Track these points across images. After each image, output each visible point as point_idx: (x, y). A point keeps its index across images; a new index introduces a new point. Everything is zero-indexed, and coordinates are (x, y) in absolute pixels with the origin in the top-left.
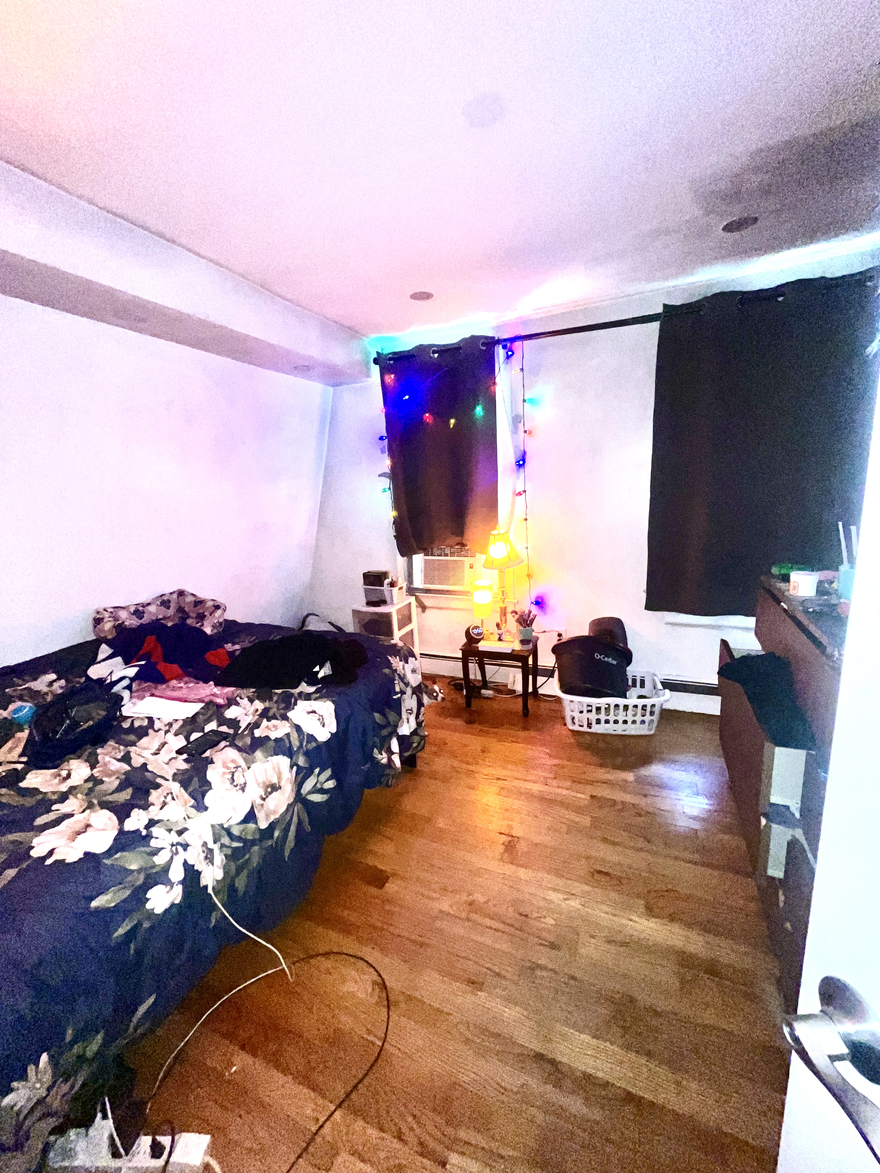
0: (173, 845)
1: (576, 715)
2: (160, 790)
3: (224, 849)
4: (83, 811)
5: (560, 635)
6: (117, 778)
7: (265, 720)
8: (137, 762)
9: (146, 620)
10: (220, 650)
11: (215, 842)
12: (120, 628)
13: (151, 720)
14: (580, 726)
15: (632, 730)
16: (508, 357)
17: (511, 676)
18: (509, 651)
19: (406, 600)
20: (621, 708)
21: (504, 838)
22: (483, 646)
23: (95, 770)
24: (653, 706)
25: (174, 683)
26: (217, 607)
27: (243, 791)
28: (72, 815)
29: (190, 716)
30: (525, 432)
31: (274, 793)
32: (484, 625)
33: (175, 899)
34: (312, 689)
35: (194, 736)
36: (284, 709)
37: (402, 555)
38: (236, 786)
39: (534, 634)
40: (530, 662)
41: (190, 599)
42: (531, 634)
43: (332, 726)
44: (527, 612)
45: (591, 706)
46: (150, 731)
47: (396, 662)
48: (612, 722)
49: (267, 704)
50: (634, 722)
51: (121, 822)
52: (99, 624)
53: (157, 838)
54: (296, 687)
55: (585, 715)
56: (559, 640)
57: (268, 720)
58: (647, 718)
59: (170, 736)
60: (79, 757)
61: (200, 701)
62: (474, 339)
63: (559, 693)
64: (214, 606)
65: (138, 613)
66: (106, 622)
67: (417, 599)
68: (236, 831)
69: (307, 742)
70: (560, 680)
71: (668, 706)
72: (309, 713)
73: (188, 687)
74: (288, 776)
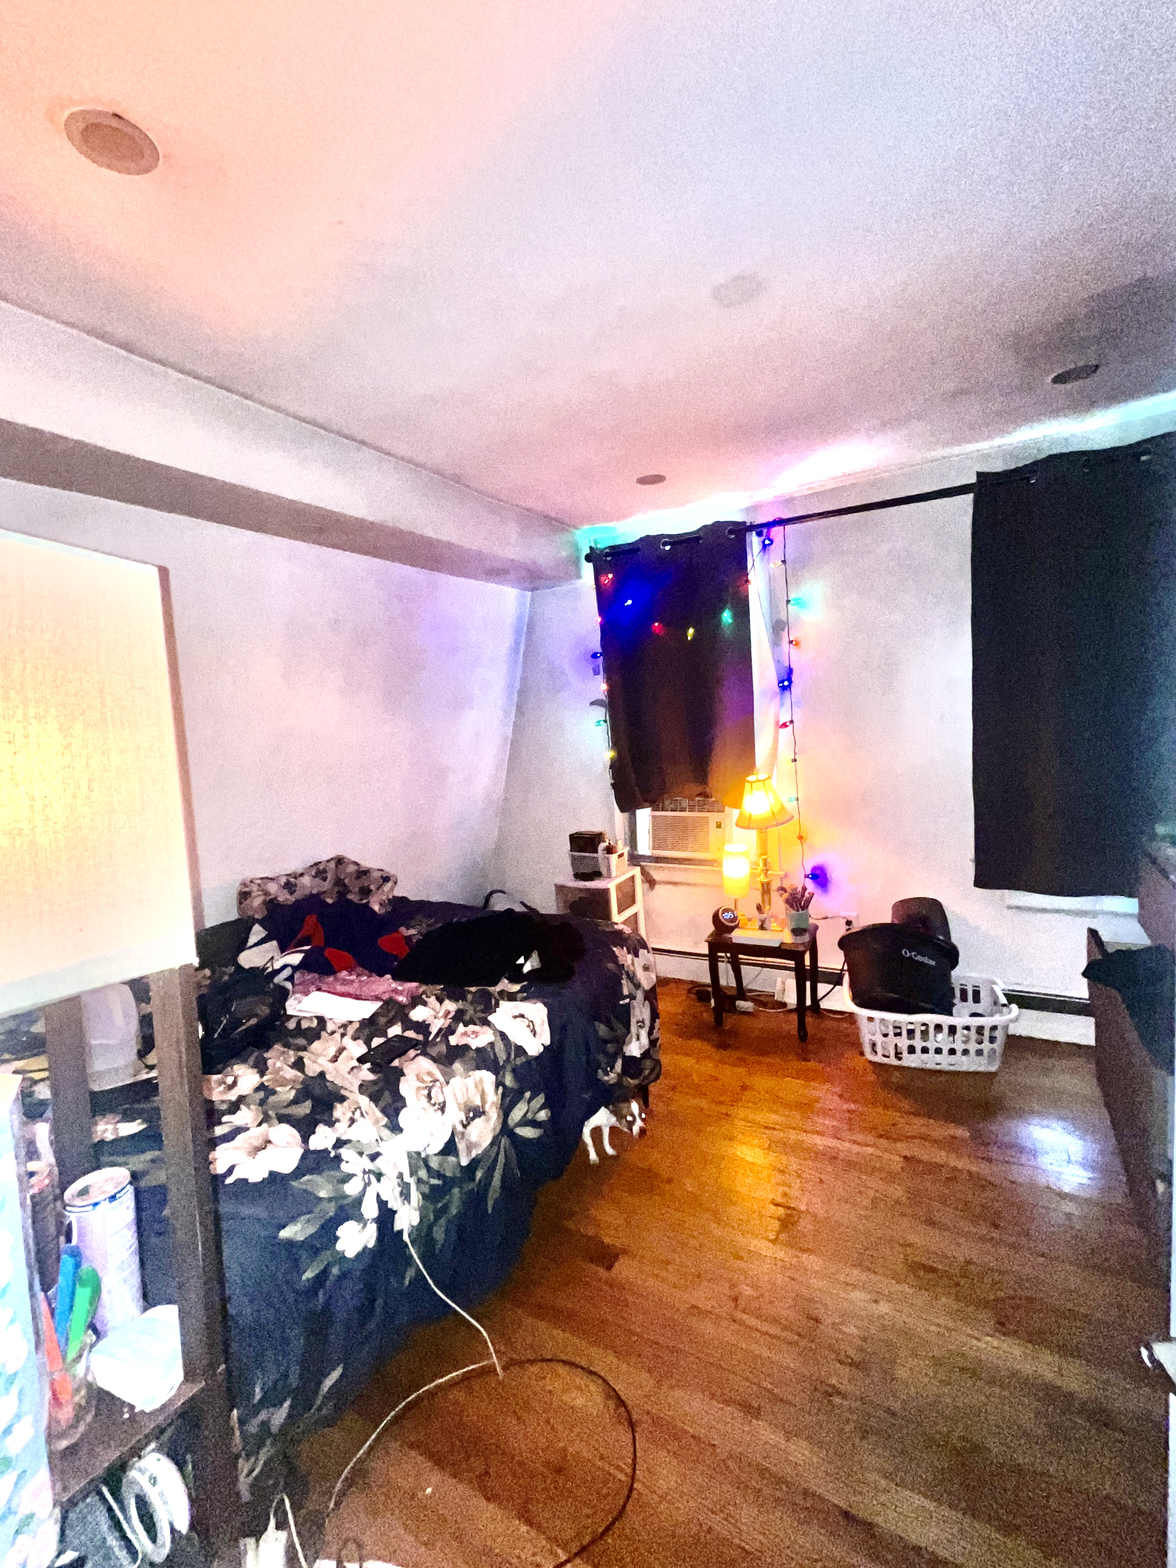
0: (364, 1172)
1: (879, 1039)
2: (346, 1104)
3: (422, 1186)
4: (260, 1124)
5: (849, 923)
6: (292, 1088)
7: (461, 1025)
8: (312, 1069)
9: (298, 895)
10: (396, 935)
11: (411, 1176)
12: (272, 904)
13: (322, 1020)
14: (884, 1056)
15: (964, 1064)
16: (765, 547)
17: (779, 980)
18: (777, 945)
19: (627, 871)
20: (946, 1030)
21: (781, 1211)
22: (738, 936)
23: (265, 1078)
24: (994, 1028)
25: (344, 974)
26: (386, 879)
27: (443, 1112)
28: (247, 1129)
29: (368, 1017)
30: (791, 642)
31: (477, 1120)
32: (739, 907)
33: (368, 1242)
34: (516, 988)
35: (376, 1042)
36: (483, 1011)
37: (622, 810)
38: (434, 1105)
39: (811, 921)
40: (807, 962)
41: (352, 868)
42: (808, 920)
43: (545, 1037)
44: (800, 889)
45: (900, 1028)
46: (323, 1034)
47: (624, 956)
48: (932, 1051)
49: (460, 1005)
50: (966, 1052)
51: (305, 1140)
52: (246, 899)
53: (347, 1162)
54: (495, 984)
55: (892, 1040)
56: (847, 930)
57: (466, 1025)
58: (986, 1046)
59: (347, 1041)
60: (244, 1061)
61: (377, 998)
62: (718, 526)
63: (850, 1007)
64: (382, 877)
65: (289, 886)
66: (256, 897)
67: (644, 873)
68: (434, 1164)
69: (516, 1056)
70: (852, 986)
71: (1015, 1030)
72: (515, 1017)
73: (360, 981)
74: (493, 1097)
